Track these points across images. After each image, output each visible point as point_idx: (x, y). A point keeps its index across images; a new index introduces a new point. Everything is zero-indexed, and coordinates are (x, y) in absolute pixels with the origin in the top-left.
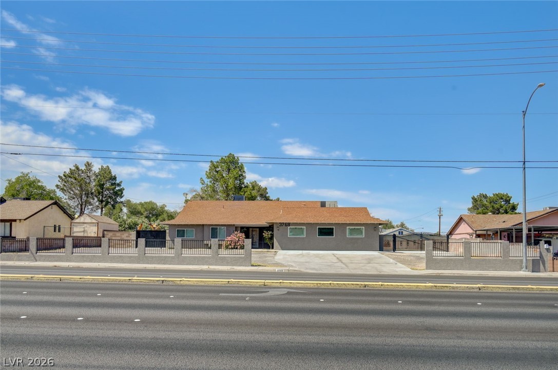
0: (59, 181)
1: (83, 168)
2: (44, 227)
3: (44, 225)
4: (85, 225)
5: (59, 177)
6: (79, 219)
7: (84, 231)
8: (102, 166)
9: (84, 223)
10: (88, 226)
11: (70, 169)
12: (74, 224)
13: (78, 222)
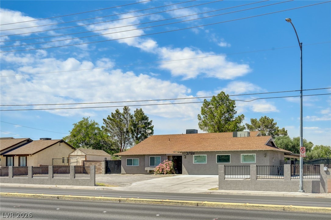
0: (104, 123)
1: (121, 111)
2: (53, 159)
3: (52, 158)
4: (78, 157)
5: (104, 120)
6: (74, 152)
7: (77, 162)
8: (137, 109)
9: (77, 156)
10: (80, 158)
11: (112, 113)
12: (71, 157)
13: (73, 155)
